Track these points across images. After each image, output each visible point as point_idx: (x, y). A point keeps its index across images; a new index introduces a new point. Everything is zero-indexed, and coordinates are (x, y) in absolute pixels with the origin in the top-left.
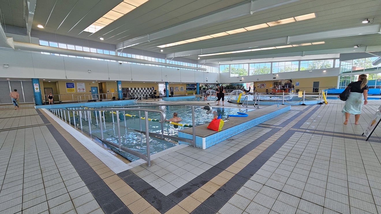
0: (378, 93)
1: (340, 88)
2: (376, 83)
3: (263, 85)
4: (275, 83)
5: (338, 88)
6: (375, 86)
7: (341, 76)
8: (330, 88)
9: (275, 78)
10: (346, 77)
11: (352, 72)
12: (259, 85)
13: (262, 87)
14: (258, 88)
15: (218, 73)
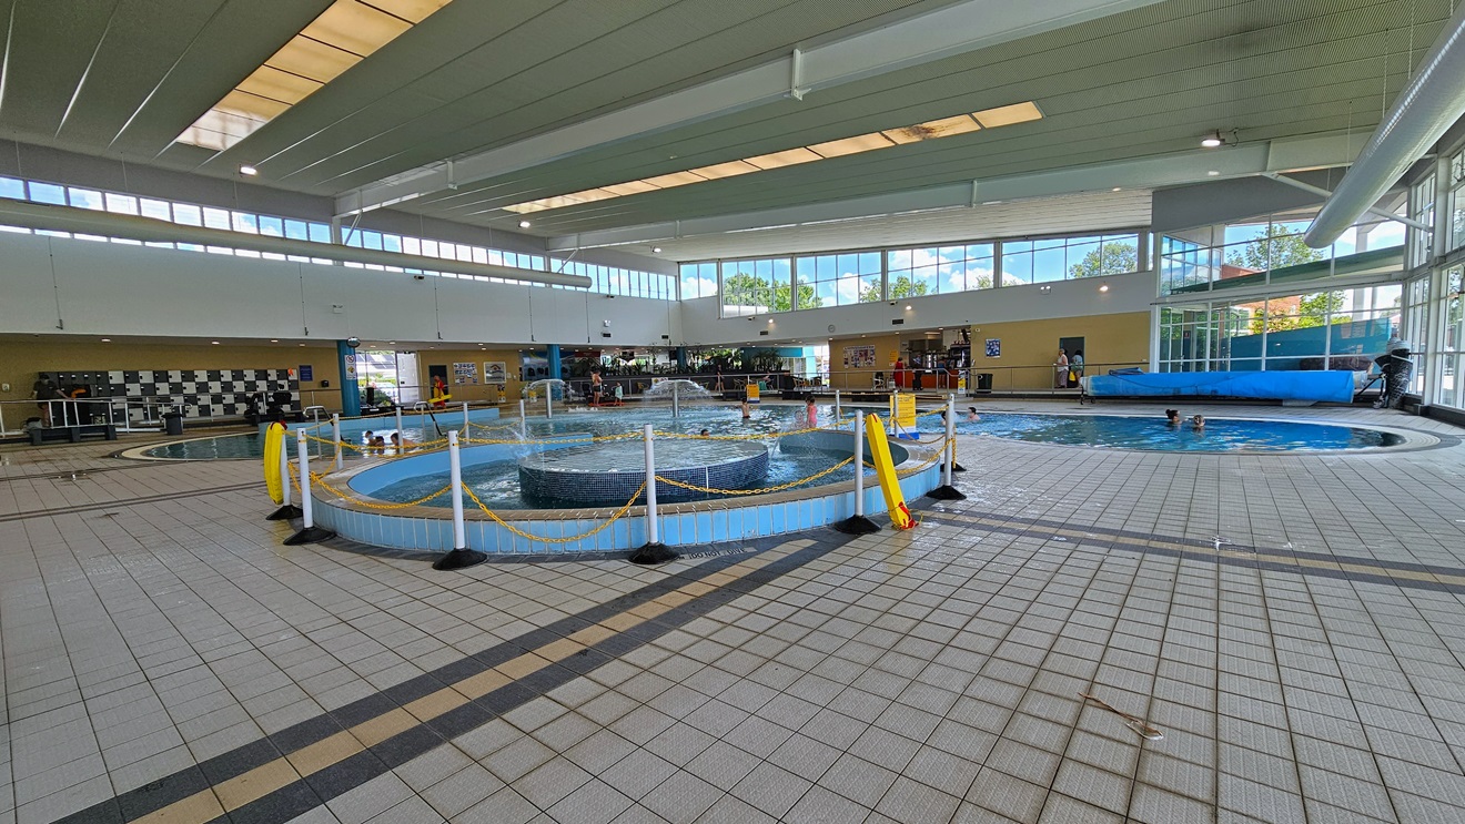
0: (1342, 395)
1: (1163, 367)
2: (1328, 343)
3: (866, 354)
4: (911, 343)
5: (1156, 370)
6: (1327, 356)
7: (1165, 306)
8: (1114, 368)
9: (901, 322)
10: (1189, 316)
11: (1211, 287)
12: (851, 353)
13: (862, 363)
14: (846, 366)
15: (672, 297)
